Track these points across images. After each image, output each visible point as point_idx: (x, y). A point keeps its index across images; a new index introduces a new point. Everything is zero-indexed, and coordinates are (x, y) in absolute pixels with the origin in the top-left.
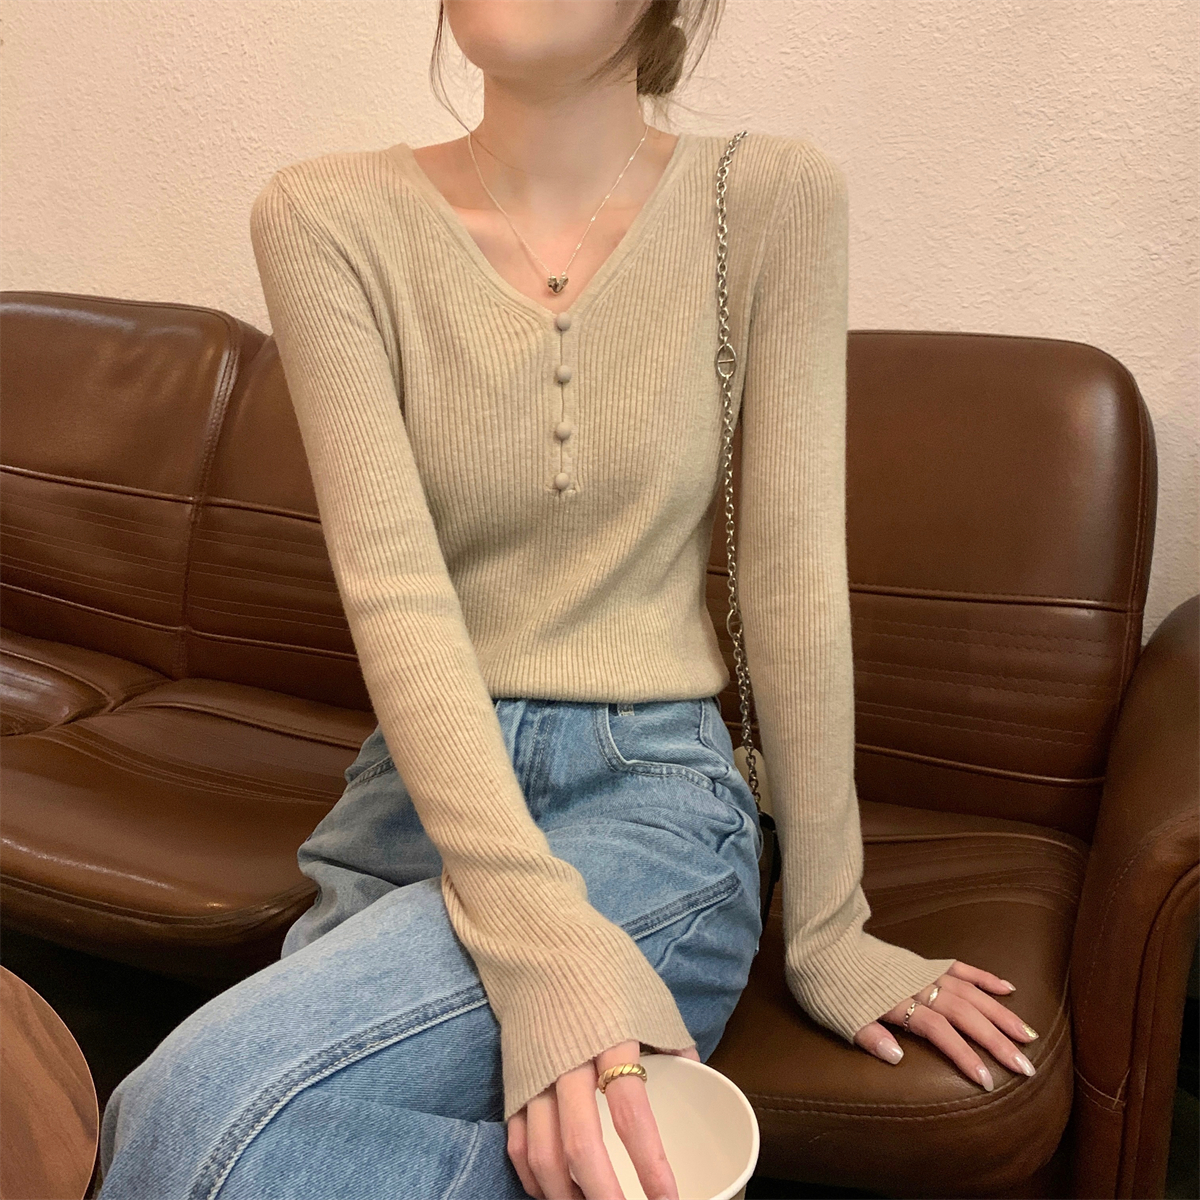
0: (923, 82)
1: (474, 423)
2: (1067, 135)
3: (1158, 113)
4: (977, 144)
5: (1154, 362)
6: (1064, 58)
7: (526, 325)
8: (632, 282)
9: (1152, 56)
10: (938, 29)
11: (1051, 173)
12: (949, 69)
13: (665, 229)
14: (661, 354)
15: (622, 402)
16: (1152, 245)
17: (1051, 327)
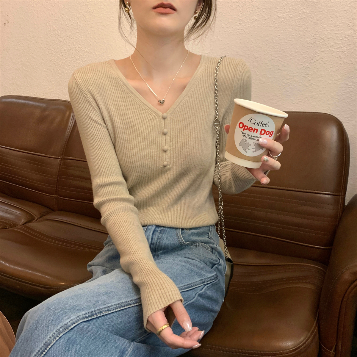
0: (279, 35)
1: (138, 147)
2: (323, 50)
3: (350, 43)
4: (296, 53)
5: (349, 119)
6: (321, 26)
7: (154, 117)
8: (186, 104)
9: (348, 26)
10: (284, 18)
11: (318, 61)
12: (287, 30)
13: (197, 88)
14: (196, 126)
15: (184, 140)
16: (349, 83)
17: (319, 108)
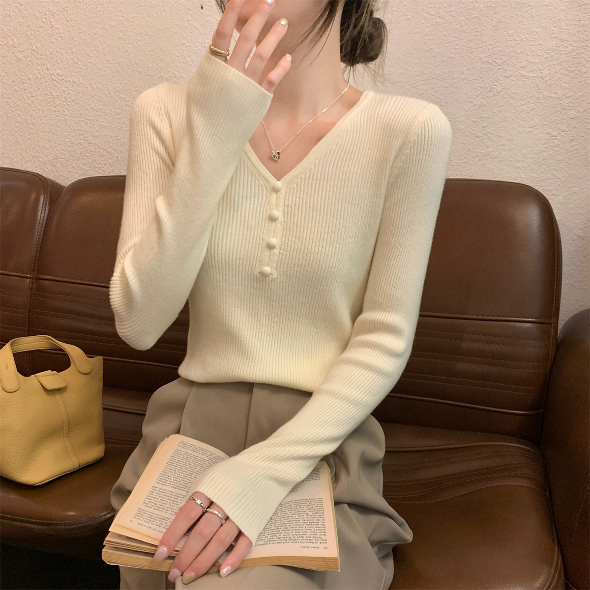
0: (432, 47)
2: (508, 74)
3: (555, 63)
4: (461, 81)
5: (554, 192)
6: (505, 33)
9: (552, 32)
10: (440, 17)
11: (500, 94)
12: (445, 39)
16: (552, 131)
17: (498, 174)
